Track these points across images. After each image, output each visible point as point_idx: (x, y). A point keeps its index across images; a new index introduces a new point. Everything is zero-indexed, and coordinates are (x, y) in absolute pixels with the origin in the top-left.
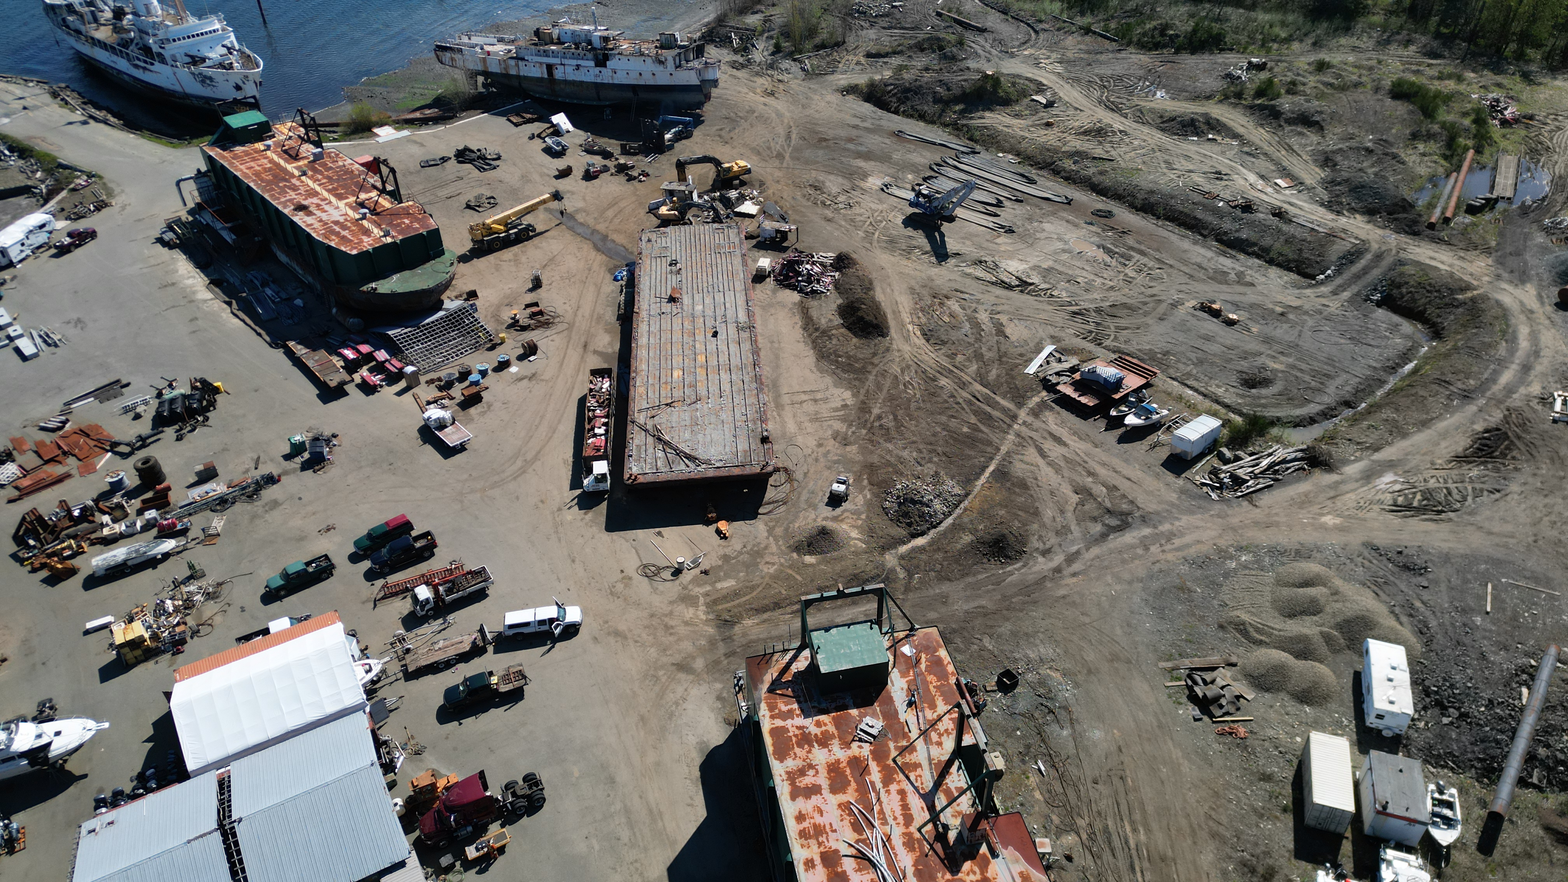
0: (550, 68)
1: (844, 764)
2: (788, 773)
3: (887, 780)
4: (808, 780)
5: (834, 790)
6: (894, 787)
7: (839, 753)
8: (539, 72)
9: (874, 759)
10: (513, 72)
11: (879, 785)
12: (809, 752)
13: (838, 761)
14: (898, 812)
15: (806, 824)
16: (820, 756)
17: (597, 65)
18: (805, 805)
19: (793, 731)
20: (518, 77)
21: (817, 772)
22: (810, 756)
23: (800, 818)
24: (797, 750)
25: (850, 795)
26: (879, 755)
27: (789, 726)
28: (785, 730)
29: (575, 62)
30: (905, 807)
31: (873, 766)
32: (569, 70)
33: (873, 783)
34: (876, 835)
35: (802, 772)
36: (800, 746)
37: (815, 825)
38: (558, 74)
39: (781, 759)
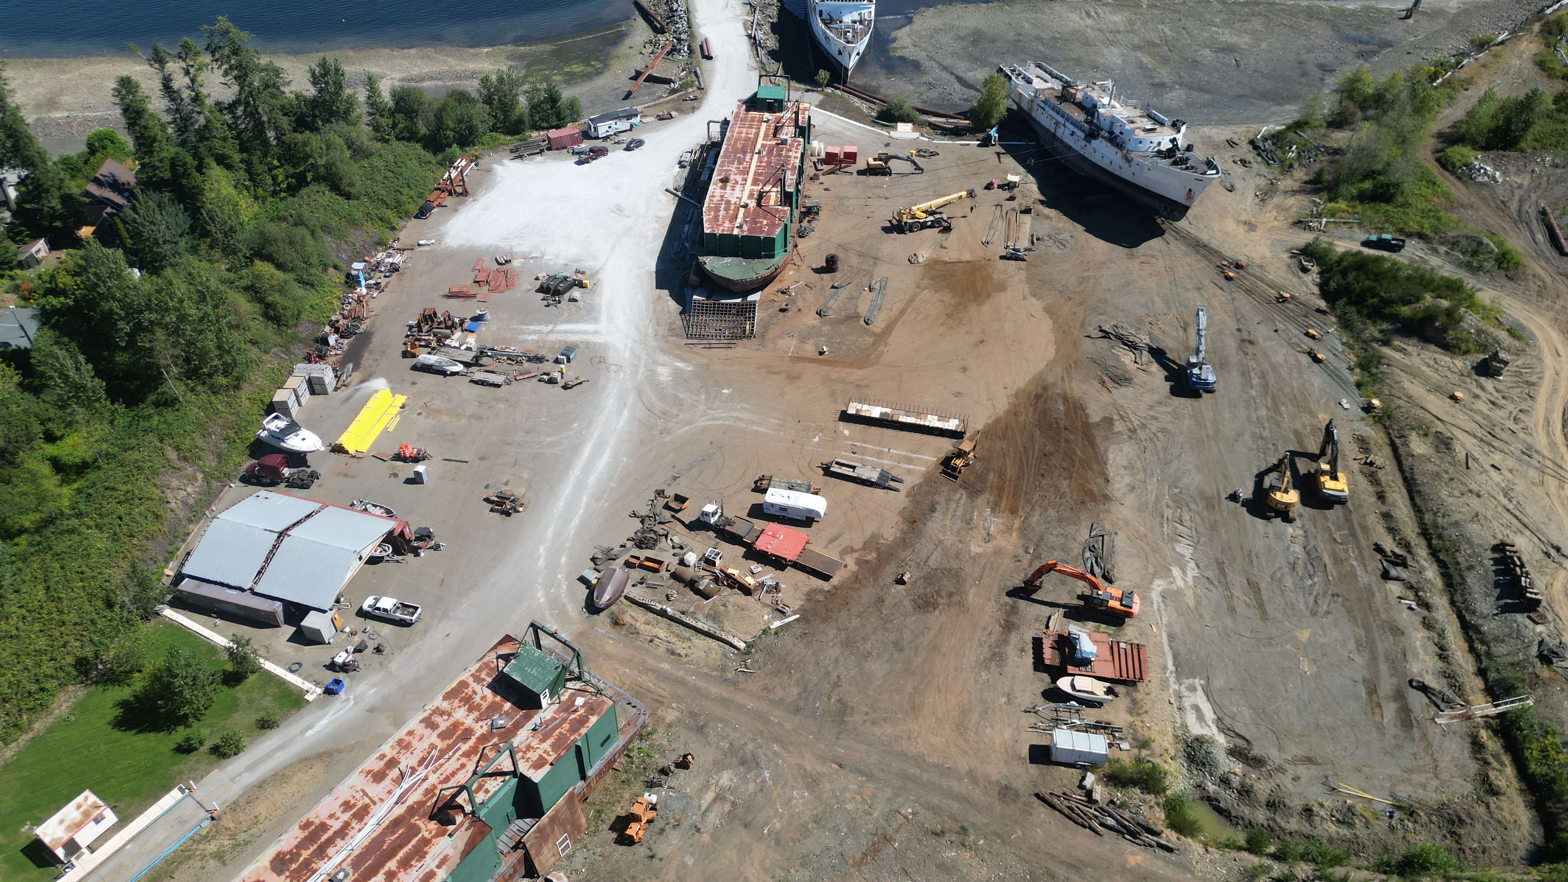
0: (1056, 124)
1: (463, 728)
2: (437, 708)
3: (467, 754)
4: (437, 719)
5: (439, 736)
6: (464, 760)
7: (469, 721)
8: (1047, 124)
9: (478, 739)
10: (1034, 115)
11: (460, 752)
12: (459, 707)
13: (462, 724)
14: (448, 773)
15: (407, 738)
16: (461, 714)
18: (421, 729)
19: (469, 691)
21: (447, 720)
22: (457, 709)
23: (410, 733)
24: (457, 701)
25: (441, 745)
26: (484, 738)
27: (472, 686)
28: (467, 686)
30: (453, 774)
31: (471, 742)
32: (1068, 132)
33: (459, 748)
34: (422, 772)
35: (442, 713)
36: (460, 701)
37: (409, 743)
38: (1059, 134)
39: (445, 699)
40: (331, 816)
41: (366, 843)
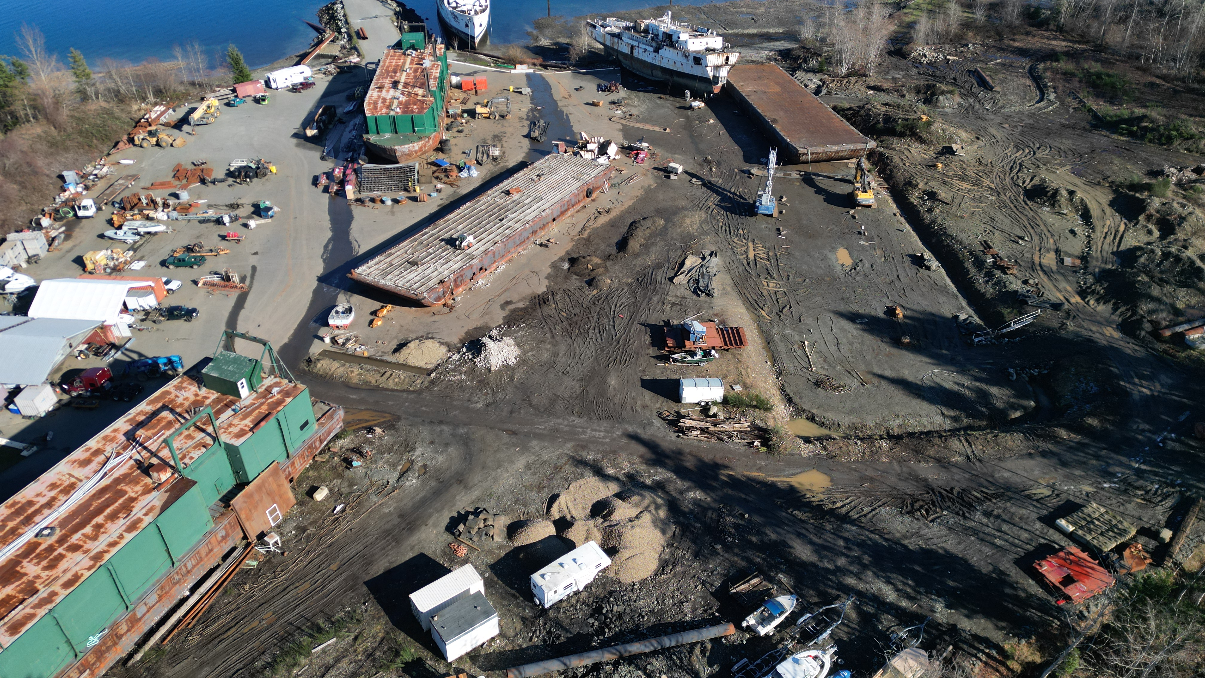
0: (632, 47)
1: (166, 421)
4: (143, 418)
8: (626, 50)
10: (616, 47)
11: (164, 437)
13: (166, 418)
15: (112, 434)
17: (654, 51)
18: (126, 427)
20: (617, 51)
24: (160, 404)
25: (145, 434)
28: (170, 393)
29: (644, 47)
32: (641, 51)
34: (127, 454)
35: (146, 413)
38: (635, 54)
39: (148, 404)
40: (38, 495)
41: (73, 508)
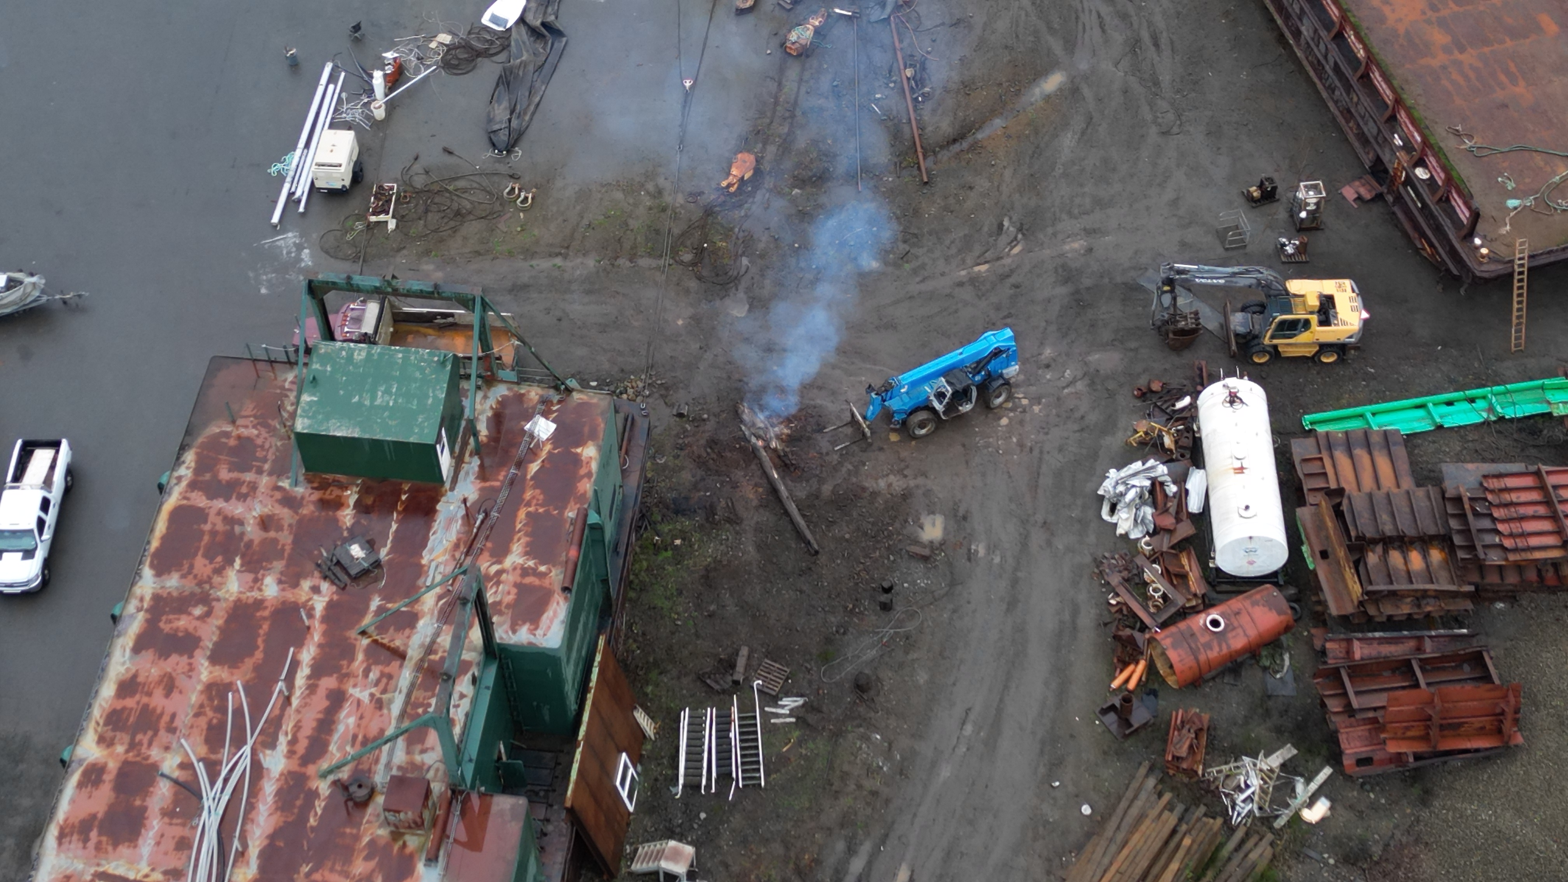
1: (266, 613)
2: (157, 598)
3: (325, 666)
4: (183, 623)
6: (329, 682)
7: (270, 589)
9: (325, 619)
11: (303, 673)
12: (219, 571)
13: (259, 604)
14: (307, 730)
15: (130, 701)
16: (235, 585)
18: (151, 667)
19: (214, 523)
21: (208, 614)
22: (216, 579)
23: (130, 688)
24: (199, 561)
25: (241, 674)
26: (341, 613)
27: (212, 512)
28: (201, 515)
31: (316, 634)
33: (295, 664)
35: (183, 604)
36: (210, 556)
39: (160, 570)
